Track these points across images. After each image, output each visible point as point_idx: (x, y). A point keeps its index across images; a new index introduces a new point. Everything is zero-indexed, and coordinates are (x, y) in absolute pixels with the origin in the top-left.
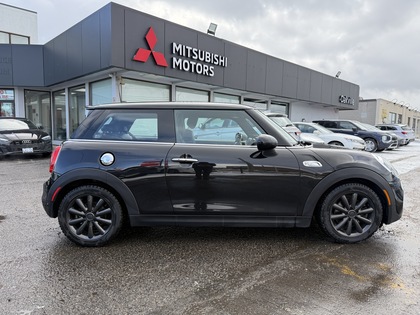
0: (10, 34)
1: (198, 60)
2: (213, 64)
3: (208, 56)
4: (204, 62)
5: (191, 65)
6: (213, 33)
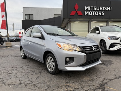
1: (96, 10)
2: (104, 11)
3: (101, 8)
4: (99, 11)
5: (93, 13)
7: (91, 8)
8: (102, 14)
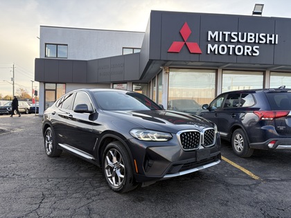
0: (133, 49)
1: (239, 42)
2: (258, 44)
3: (251, 37)
4: (246, 43)
6: (260, 13)
7: (224, 35)
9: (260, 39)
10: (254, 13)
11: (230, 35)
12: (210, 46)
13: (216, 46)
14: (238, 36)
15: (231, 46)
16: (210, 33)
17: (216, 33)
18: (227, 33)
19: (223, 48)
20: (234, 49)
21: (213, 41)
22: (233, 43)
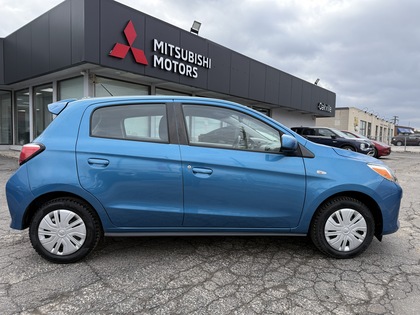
1: (181, 60)
2: (197, 65)
3: (191, 56)
4: (187, 62)
5: (173, 64)
6: (197, 32)
7: (169, 48)
8: (193, 73)
9: (198, 61)
10: (192, 30)
11: (174, 49)
12: (156, 57)
13: (162, 59)
14: (180, 51)
15: (176, 63)
16: (156, 42)
17: (162, 43)
18: (172, 46)
19: (168, 63)
20: (178, 66)
21: (159, 53)
22: (176, 59)
